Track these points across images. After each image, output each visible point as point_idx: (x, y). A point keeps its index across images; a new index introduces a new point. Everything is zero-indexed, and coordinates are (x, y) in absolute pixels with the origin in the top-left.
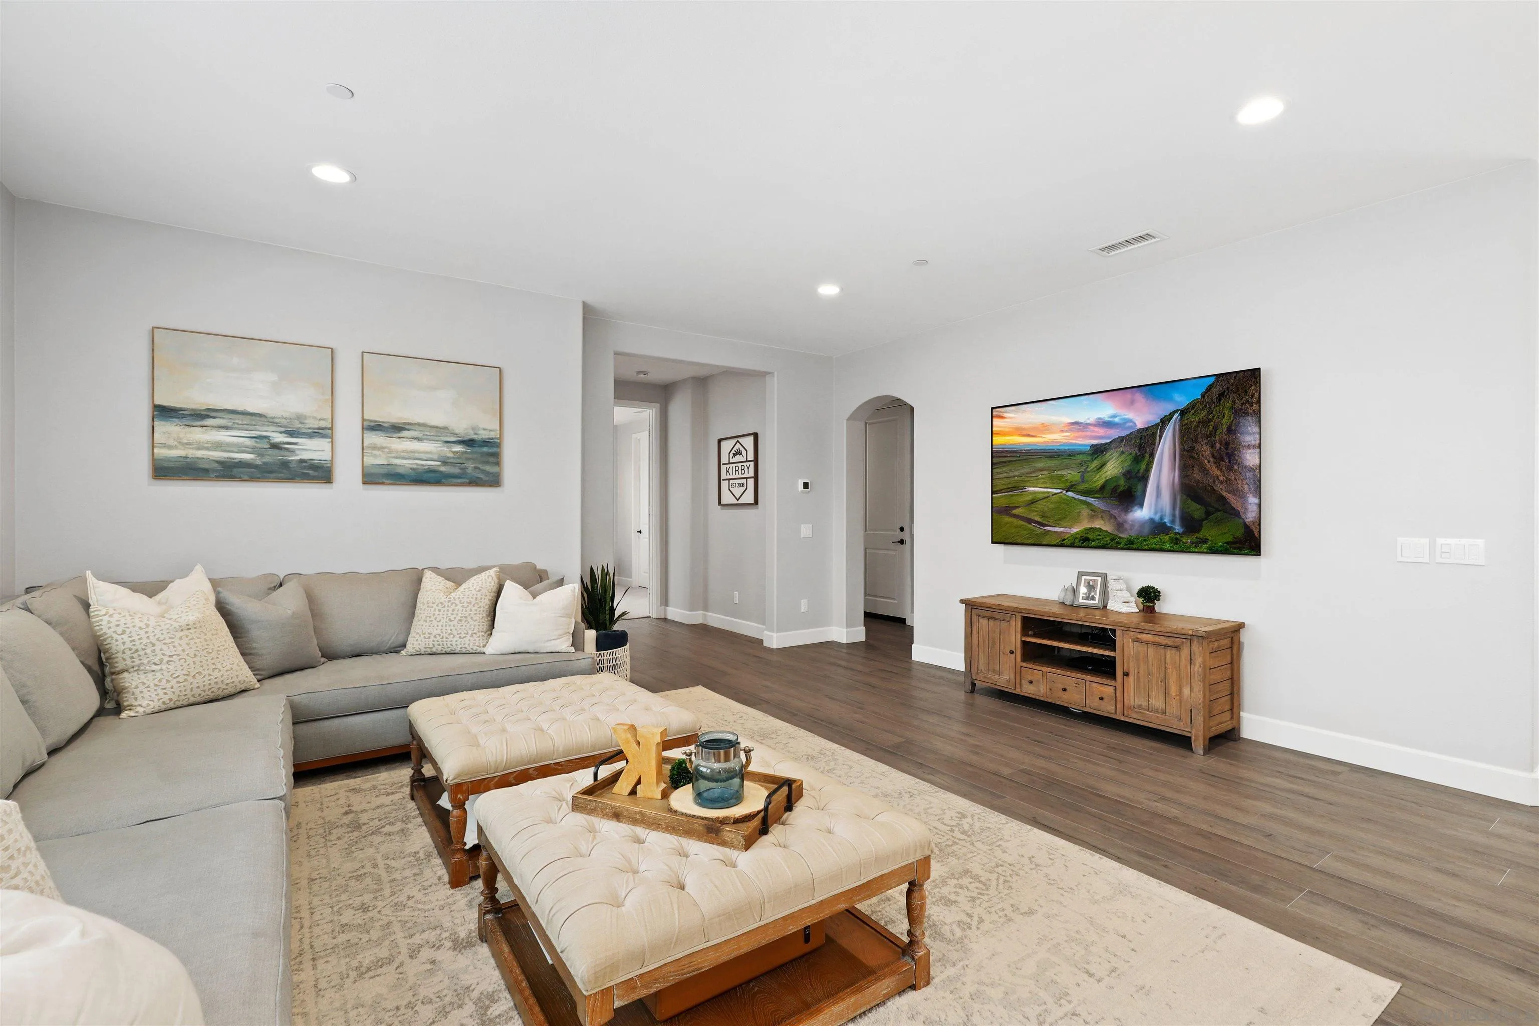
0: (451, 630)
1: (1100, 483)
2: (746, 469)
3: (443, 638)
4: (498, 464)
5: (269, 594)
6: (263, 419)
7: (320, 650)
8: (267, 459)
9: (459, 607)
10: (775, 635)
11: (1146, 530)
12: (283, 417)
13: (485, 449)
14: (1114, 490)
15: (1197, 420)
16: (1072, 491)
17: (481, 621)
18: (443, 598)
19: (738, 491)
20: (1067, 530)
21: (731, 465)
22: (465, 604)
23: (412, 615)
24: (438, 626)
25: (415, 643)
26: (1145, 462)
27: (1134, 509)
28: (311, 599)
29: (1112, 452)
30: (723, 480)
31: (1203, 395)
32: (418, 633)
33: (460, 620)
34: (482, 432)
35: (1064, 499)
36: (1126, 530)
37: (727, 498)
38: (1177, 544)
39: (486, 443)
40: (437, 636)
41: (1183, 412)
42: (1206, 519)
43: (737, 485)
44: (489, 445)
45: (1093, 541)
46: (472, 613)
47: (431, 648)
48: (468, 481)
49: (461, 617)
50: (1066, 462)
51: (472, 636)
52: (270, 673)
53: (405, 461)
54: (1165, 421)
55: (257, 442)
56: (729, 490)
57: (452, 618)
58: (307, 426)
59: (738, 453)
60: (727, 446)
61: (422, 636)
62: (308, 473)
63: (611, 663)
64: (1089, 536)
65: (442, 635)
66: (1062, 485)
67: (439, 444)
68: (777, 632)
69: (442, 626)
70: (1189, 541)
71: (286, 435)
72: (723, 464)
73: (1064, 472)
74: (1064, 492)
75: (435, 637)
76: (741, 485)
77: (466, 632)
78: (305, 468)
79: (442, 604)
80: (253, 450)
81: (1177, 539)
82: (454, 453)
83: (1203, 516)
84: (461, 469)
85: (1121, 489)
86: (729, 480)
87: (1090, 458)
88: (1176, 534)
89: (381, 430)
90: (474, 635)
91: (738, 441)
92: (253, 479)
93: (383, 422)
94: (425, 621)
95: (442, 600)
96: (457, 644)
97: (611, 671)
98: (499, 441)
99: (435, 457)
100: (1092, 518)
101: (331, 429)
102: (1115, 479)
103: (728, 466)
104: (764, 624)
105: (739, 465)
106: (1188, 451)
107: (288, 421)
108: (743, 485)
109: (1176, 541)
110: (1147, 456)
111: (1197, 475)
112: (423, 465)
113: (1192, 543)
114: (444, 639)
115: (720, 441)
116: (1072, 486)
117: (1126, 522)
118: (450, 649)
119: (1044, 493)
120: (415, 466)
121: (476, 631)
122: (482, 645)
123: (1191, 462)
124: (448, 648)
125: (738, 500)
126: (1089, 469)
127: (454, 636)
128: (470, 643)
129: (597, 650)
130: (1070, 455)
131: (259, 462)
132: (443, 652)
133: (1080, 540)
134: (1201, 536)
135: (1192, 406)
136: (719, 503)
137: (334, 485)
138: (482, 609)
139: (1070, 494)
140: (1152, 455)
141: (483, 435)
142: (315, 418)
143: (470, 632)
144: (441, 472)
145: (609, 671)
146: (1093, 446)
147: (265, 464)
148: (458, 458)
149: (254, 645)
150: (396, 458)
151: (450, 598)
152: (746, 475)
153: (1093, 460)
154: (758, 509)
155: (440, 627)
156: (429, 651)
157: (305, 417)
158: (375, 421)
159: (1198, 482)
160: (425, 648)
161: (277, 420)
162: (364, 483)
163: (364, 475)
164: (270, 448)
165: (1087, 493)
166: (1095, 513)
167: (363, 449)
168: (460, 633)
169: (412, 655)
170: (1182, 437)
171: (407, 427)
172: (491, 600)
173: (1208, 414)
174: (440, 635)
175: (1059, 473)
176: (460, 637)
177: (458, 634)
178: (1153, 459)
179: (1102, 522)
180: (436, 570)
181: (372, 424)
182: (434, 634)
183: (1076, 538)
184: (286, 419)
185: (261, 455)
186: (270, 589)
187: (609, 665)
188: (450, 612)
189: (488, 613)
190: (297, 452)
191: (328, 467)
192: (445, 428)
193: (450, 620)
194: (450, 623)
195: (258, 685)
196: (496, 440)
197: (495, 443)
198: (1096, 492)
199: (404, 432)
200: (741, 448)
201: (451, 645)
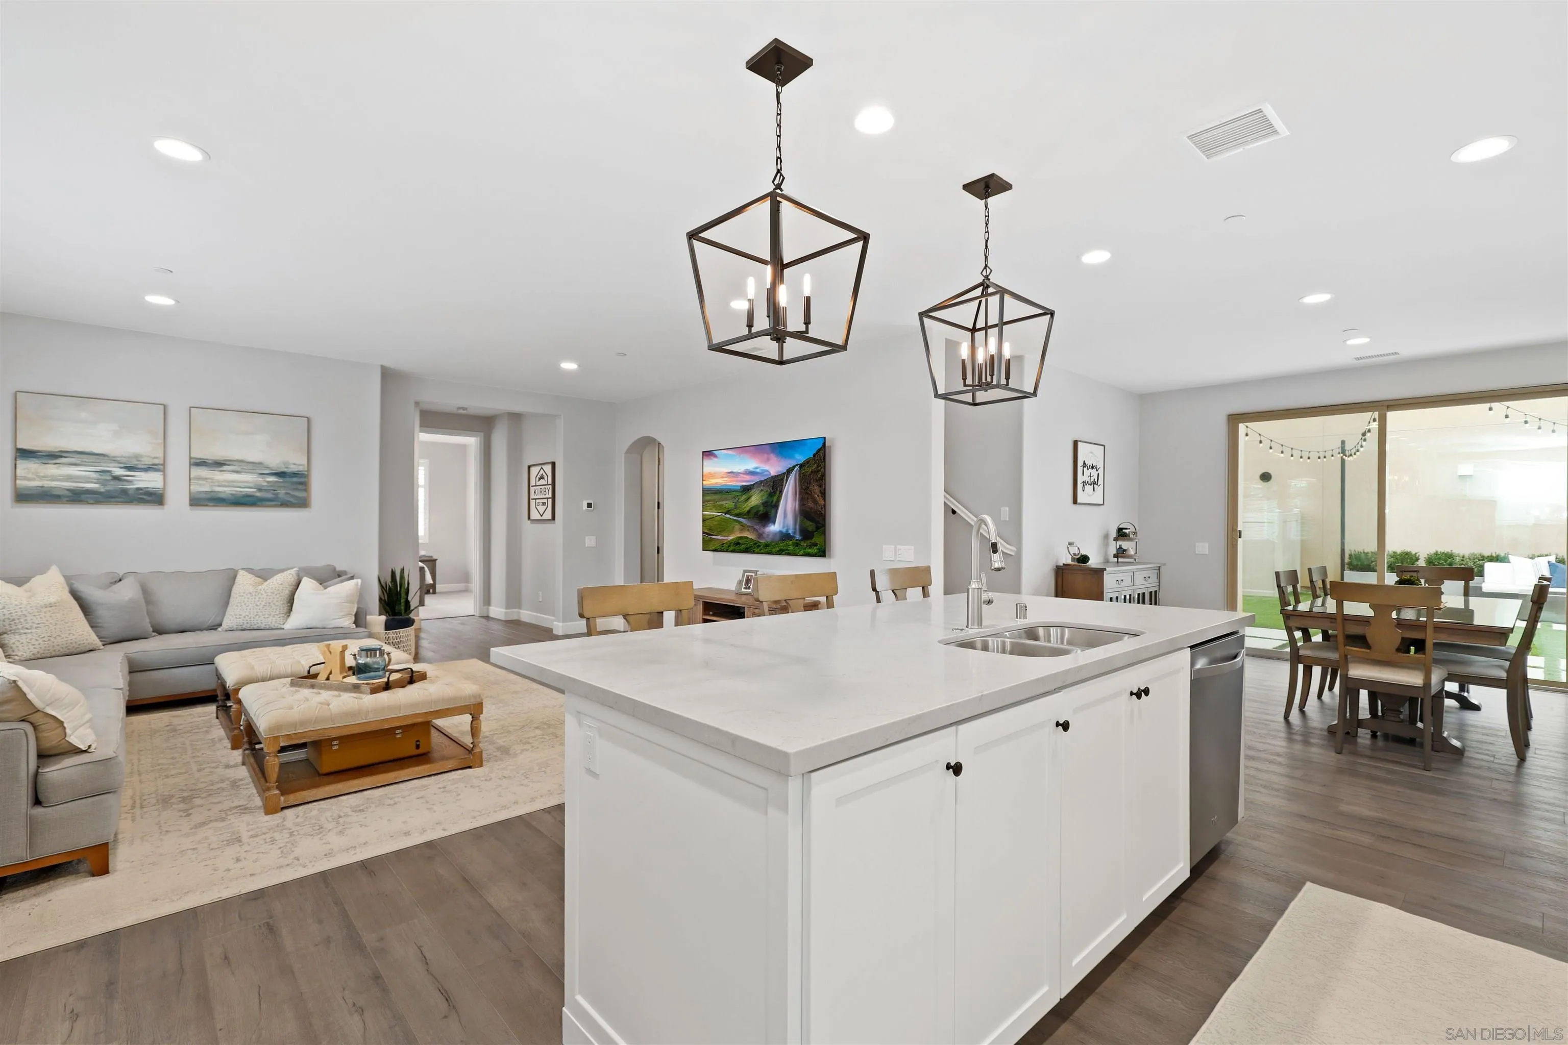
0: (257, 612)
1: (748, 508)
2: (547, 491)
3: (250, 618)
4: (306, 490)
5: (110, 586)
6: (106, 458)
7: (152, 626)
8: (109, 488)
9: (264, 596)
10: (561, 624)
11: (778, 538)
12: (122, 457)
13: (295, 479)
14: (756, 513)
15: (810, 470)
16: (729, 514)
17: (282, 606)
18: (251, 589)
19: (542, 509)
20: (726, 538)
21: (537, 487)
22: (270, 594)
23: (227, 603)
24: (246, 609)
25: (226, 623)
26: (777, 496)
27: (769, 525)
28: (145, 591)
29: (755, 490)
30: (532, 499)
31: (814, 455)
32: (231, 615)
33: (264, 605)
34: (292, 466)
35: (724, 519)
36: (764, 538)
37: (535, 515)
38: (797, 546)
39: (295, 474)
40: (247, 617)
41: (801, 466)
42: (816, 531)
43: (541, 504)
44: (299, 476)
45: (743, 544)
46: (275, 600)
47: (241, 626)
48: (279, 503)
49: (266, 603)
50: (724, 496)
51: (274, 616)
52: (112, 640)
53: (225, 489)
54: (789, 471)
55: (100, 475)
56: (536, 508)
57: (258, 604)
58: (143, 463)
59: (542, 478)
60: (535, 471)
61: (235, 617)
62: (143, 498)
63: (395, 639)
64: (740, 541)
65: (250, 615)
66: (723, 511)
67: (255, 476)
68: (563, 622)
69: (250, 609)
70: (805, 544)
71: (125, 470)
72: (532, 486)
73: (724, 503)
74: (724, 515)
75: (245, 617)
76: (544, 504)
77: (269, 613)
78: (141, 494)
79: (250, 593)
80: (98, 481)
81: (797, 543)
82: (268, 482)
83: (815, 529)
84: (274, 494)
85: (761, 513)
86: (536, 499)
87: (740, 494)
88: (797, 540)
89: (206, 466)
90: (276, 616)
91: (542, 468)
92: (97, 502)
93: (207, 459)
94: (237, 606)
95: (251, 591)
96: (261, 621)
97: (396, 646)
98: (306, 473)
99: (252, 485)
100: (742, 530)
101: (164, 465)
102: (757, 506)
103: (535, 488)
104: (554, 616)
105: (543, 487)
106: (805, 489)
107: (127, 459)
108: (545, 503)
109: (797, 544)
110: (778, 492)
111: (810, 504)
112: (241, 492)
113: (807, 546)
114: (252, 619)
115: (529, 467)
116: (729, 511)
117: (764, 533)
118: (256, 626)
119: (710, 515)
120: (234, 492)
121: (277, 612)
122: (282, 623)
123: (806, 496)
124: (255, 625)
125: (542, 516)
126: (739, 501)
127: (260, 617)
128: (273, 621)
129: (386, 630)
130: (727, 492)
131: (102, 490)
132: (251, 628)
133: (734, 544)
134: (813, 542)
135: (807, 462)
136: (529, 518)
137: (166, 507)
138: (283, 598)
139: (728, 516)
140: (781, 492)
141: (293, 468)
142: (149, 456)
143: (273, 614)
144: (257, 497)
145: (394, 645)
146: (742, 486)
147: (108, 491)
148: (272, 486)
149: (100, 621)
150: (219, 486)
151: (257, 590)
152: (547, 496)
153: (742, 495)
154: (555, 523)
155: (248, 610)
156: (240, 627)
157: (142, 456)
158: (200, 459)
159: (811, 508)
160: (237, 625)
161: (118, 459)
162: (191, 505)
163: (191, 500)
164: (112, 480)
165: (738, 515)
166: (743, 527)
167: (190, 480)
168: (265, 615)
169: (226, 631)
170: (800, 481)
171: (227, 463)
172: (291, 591)
173: (818, 466)
174: (248, 616)
175: (720, 503)
176: (264, 618)
177: (263, 615)
178: (782, 494)
179: (749, 533)
180: (250, 571)
181: (198, 461)
182: (244, 615)
183: (732, 543)
184: (124, 457)
185: (103, 485)
186: (112, 583)
187: (394, 641)
188: (257, 599)
189: (288, 601)
190: (135, 482)
191: (161, 493)
192: (260, 463)
193: (257, 605)
194: (257, 607)
195: (102, 647)
196: (304, 472)
197: (303, 474)
198: (745, 515)
199: (224, 466)
200: (544, 474)
201: (258, 623)
